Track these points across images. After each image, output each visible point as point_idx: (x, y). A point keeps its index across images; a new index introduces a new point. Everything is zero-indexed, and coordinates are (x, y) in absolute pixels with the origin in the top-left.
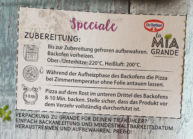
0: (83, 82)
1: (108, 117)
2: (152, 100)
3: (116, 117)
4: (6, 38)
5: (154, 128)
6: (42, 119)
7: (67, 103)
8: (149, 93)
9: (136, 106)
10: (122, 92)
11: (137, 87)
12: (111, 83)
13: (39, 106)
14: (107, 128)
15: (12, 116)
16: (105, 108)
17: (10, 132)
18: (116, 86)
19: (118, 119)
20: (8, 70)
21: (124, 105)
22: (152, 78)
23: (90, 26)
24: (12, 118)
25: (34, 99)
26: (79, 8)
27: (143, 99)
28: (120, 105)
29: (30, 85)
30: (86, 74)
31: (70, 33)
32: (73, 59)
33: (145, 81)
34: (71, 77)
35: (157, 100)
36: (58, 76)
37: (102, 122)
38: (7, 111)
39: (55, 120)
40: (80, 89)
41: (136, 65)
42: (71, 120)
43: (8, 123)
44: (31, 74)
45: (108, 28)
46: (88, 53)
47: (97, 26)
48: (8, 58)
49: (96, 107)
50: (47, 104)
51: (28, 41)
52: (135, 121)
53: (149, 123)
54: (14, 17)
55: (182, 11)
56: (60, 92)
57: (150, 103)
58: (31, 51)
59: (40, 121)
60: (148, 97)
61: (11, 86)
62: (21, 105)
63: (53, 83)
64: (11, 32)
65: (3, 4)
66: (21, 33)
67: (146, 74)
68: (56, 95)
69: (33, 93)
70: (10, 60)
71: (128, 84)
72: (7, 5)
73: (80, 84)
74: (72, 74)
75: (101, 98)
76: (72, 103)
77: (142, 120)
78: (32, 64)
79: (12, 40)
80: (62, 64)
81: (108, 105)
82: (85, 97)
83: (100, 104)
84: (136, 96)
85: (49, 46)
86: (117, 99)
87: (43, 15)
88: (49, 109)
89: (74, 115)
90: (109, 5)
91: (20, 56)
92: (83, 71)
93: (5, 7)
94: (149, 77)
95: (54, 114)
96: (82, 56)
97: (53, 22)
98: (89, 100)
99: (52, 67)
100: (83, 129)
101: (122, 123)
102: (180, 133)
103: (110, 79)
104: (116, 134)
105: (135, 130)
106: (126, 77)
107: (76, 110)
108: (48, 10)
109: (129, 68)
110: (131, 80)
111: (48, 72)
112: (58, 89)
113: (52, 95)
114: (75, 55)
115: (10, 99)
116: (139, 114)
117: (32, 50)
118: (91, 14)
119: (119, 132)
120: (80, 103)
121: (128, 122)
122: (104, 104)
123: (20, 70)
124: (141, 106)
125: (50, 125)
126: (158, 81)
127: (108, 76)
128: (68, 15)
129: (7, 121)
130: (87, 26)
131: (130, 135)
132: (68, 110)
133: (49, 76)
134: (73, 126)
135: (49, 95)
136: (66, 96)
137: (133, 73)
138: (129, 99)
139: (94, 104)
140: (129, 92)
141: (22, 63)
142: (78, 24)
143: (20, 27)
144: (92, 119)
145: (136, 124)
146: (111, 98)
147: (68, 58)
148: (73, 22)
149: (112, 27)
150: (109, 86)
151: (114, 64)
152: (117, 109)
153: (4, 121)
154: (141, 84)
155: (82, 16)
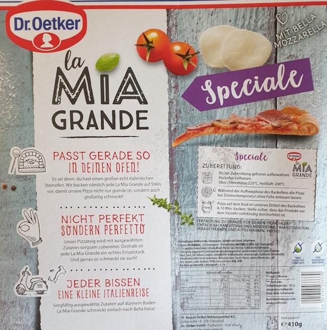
0: (244, 196)
1: (263, 221)
2: (294, 209)
3: (269, 221)
4: (190, 168)
5: (296, 228)
6: (215, 223)
7: (233, 211)
8: (291, 204)
9: (282, 213)
10: (273, 203)
11: (283, 199)
12: (264, 197)
13: (213, 214)
14: (262, 229)
15: (194, 222)
16: (260, 214)
17: (193, 233)
18: (268, 199)
19: (270, 223)
20: (191, 190)
21: (274, 213)
22: (294, 193)
23: (248, 157)
24: (194, 223)
25: (209, 210)
26: (240, 145)
27: (287, 208)
28: (271, 213)
29: (206, 200)
30: (246, 191)
31: (234, 163)
32: (236, 181)
33: (289, 195)
34: (236, 194)
35: (297, 209)
36: (226, 193)
37: (259, 225)
38: (191, 218)
39: (224, 224)
40: (242, 201)
41: (282, 184)
42: (236, 224)
43: (192, 227)
44: (207, 192)
45: (262, 158)
46: (247, 176)
47: (254, 157)
48: (191, 182)
49: (254, 214)
50: (219, 213)
51: (205, 170)
52: (282, 223)
53: (292, 225)
54: (195, 153)
55: (314, 146)
56: (228, 204)
57: (292, 211)
58: (206, 177)
59: (214, 225)
60: (291, 206)
61: (194, 201)
62: (200, 214)
63: (223, 198)
64: (193, 164)
65: (187, 144)
66: (200, 164)
67: (289, 191)
68: (225, 206)
69: (208, 205)
70: (193, 184)
71: (277, 197)
72: (190, 145)
73: (242, 198)
74: (236, 191)
75: (257, 208)
76: (237, 211)
77: (287, 222)
78: (208, 185)
79: (194, 170)
80: (229, 185)
81: (262, 212)
82: (246, 207)
83: (256, 212)
84: (283, 206)
85: (220, 173)
86: (269, 208)
87: (215, 151)
88: (220, 216)
89: (238, 220)
90: (262, 142)
91: (200, 181)
92: (244, 189)
93: (189, 147)
94: (291, 193)
95: (224, 219)
96: (243, 179)
97: (222, 156)
98: (249, 209)
99: (222, 187)
100: (245, 230)
101: (273, 225)
102: (314, 232)
103: (263, 194)
104: (269, 233)
105: (283, 230)
106: (275, 193)
107: (239, 217)
108: (219, 148)
109: (277, 186)
110: (279, 195)
111: (219, 190)
112: (227, 202)
113: (223, 206)
114: (239, 178)
115: (193, 210)
116: (285, 218)
117: (208, 176)
118: (249, 149)
119: (271, 231)
120: (242, 212)
121: (277, 224)
122: (260, 212)
123: (200, 190)
124: (286, 213)
125: (221, 228)
126: (297, 195)
127: (262, 192)
128: (233, 150)
129: (191, 225)
130: (246, 157)
131: (278, 233)
132: (234, 216)
133: (220, 193)
134: (238, 228)
135: (220, 206)
136: (232, 207)
137: (280, 190)
138: (278, 208)
139: (253, 212)
140: (277, 203)
141: (201, 185)
142: (240, 156)
143: (199, 160)
144: (251, 223)
145: (283, 226)
146: (264, 208)
147: (233, 181)
148: (237, 155)
149: (264, 158)
150: (263, 199)
151: (267, 183)
152: (269, 215)
153: (189, 225)
154: (286, 198)
155: (243, 151)
